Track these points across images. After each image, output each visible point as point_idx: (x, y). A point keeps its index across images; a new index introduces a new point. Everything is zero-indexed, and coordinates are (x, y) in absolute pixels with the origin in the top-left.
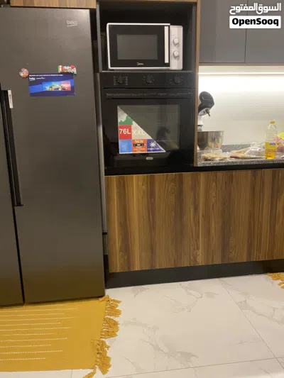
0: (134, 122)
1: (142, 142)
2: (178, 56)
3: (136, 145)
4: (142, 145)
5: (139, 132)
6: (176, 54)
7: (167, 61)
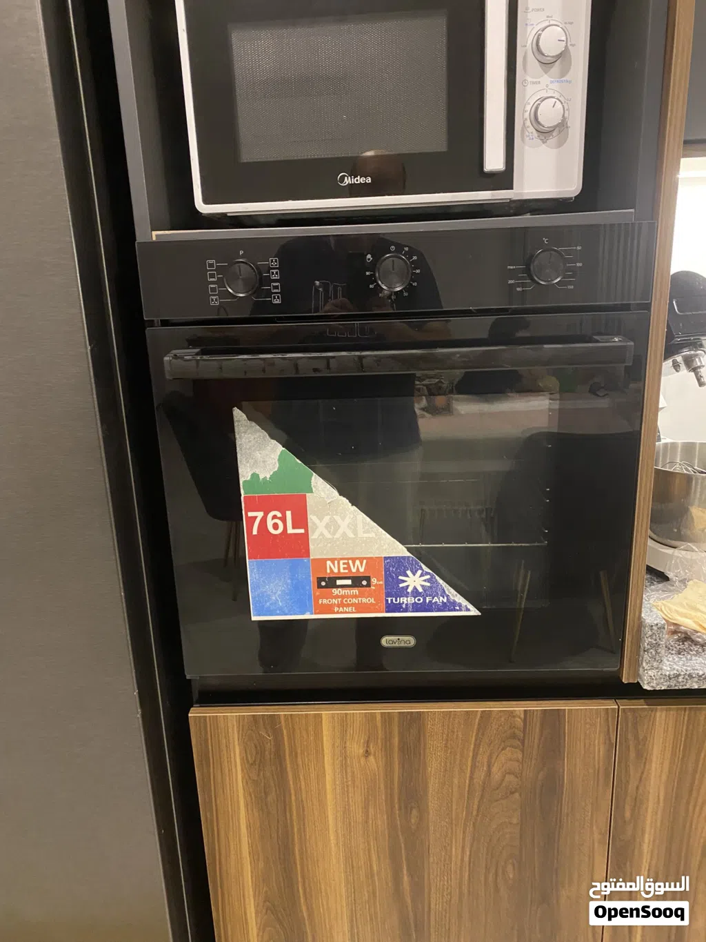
0: (317, 482)
1: (359, 568)
2: (562, 126)
3: (331, 582)
4: (357, 581)
5: (344, 525)
6: (550, 114)
7: (494, 160)
